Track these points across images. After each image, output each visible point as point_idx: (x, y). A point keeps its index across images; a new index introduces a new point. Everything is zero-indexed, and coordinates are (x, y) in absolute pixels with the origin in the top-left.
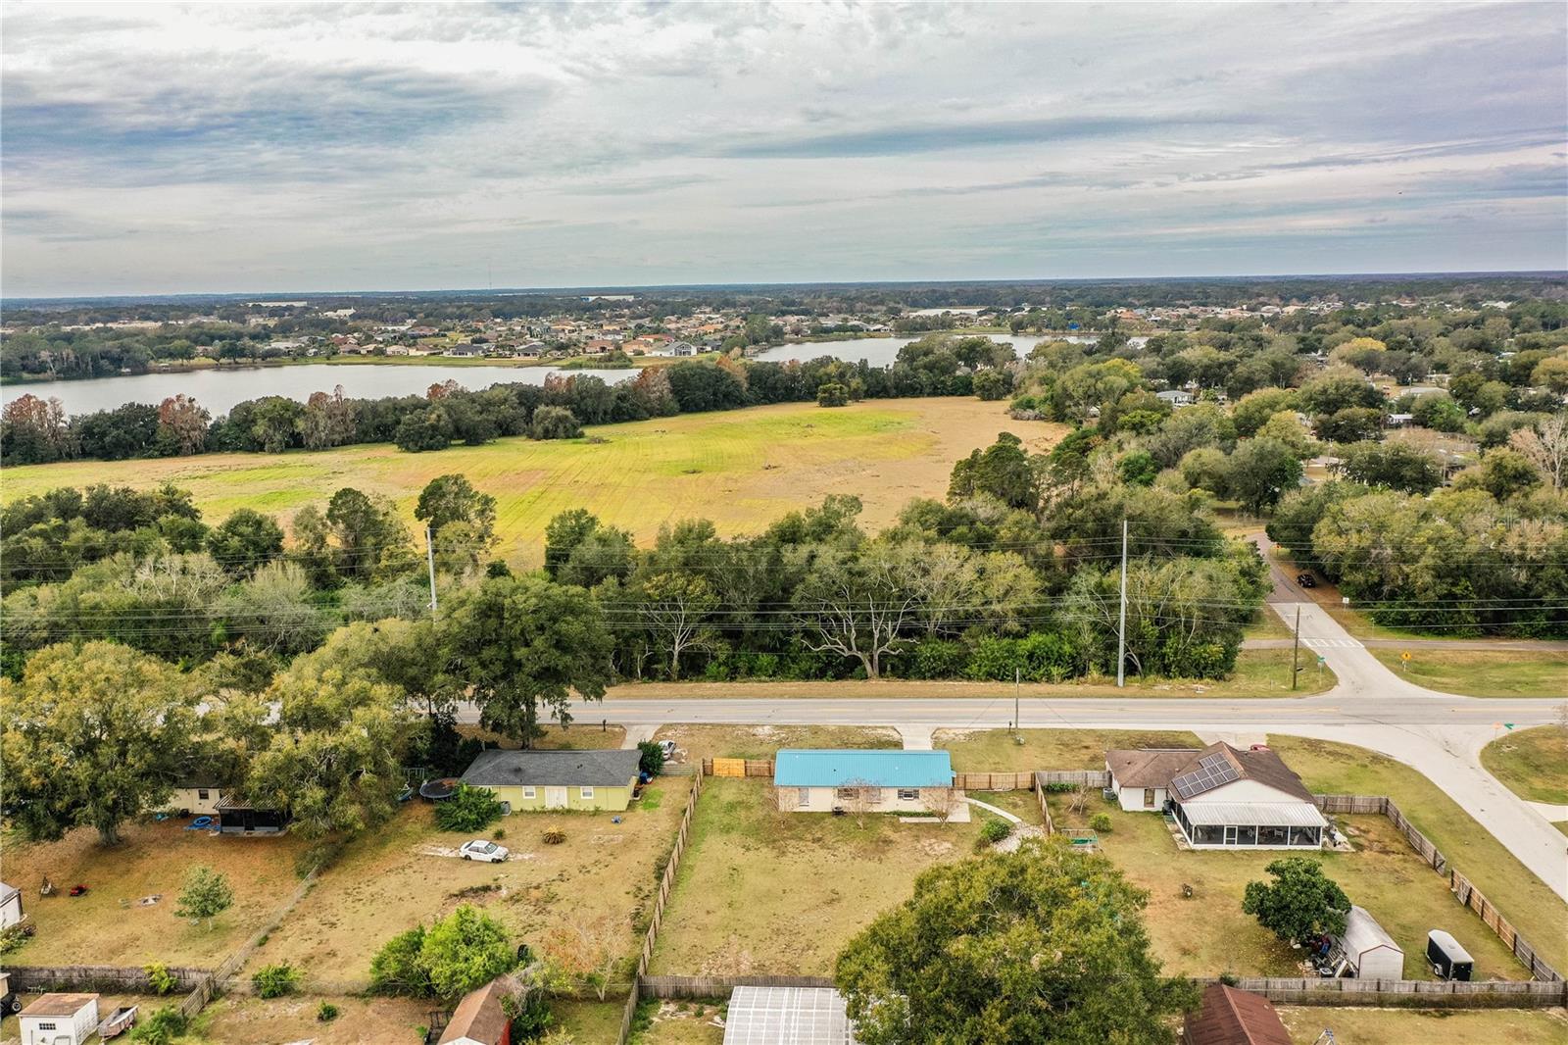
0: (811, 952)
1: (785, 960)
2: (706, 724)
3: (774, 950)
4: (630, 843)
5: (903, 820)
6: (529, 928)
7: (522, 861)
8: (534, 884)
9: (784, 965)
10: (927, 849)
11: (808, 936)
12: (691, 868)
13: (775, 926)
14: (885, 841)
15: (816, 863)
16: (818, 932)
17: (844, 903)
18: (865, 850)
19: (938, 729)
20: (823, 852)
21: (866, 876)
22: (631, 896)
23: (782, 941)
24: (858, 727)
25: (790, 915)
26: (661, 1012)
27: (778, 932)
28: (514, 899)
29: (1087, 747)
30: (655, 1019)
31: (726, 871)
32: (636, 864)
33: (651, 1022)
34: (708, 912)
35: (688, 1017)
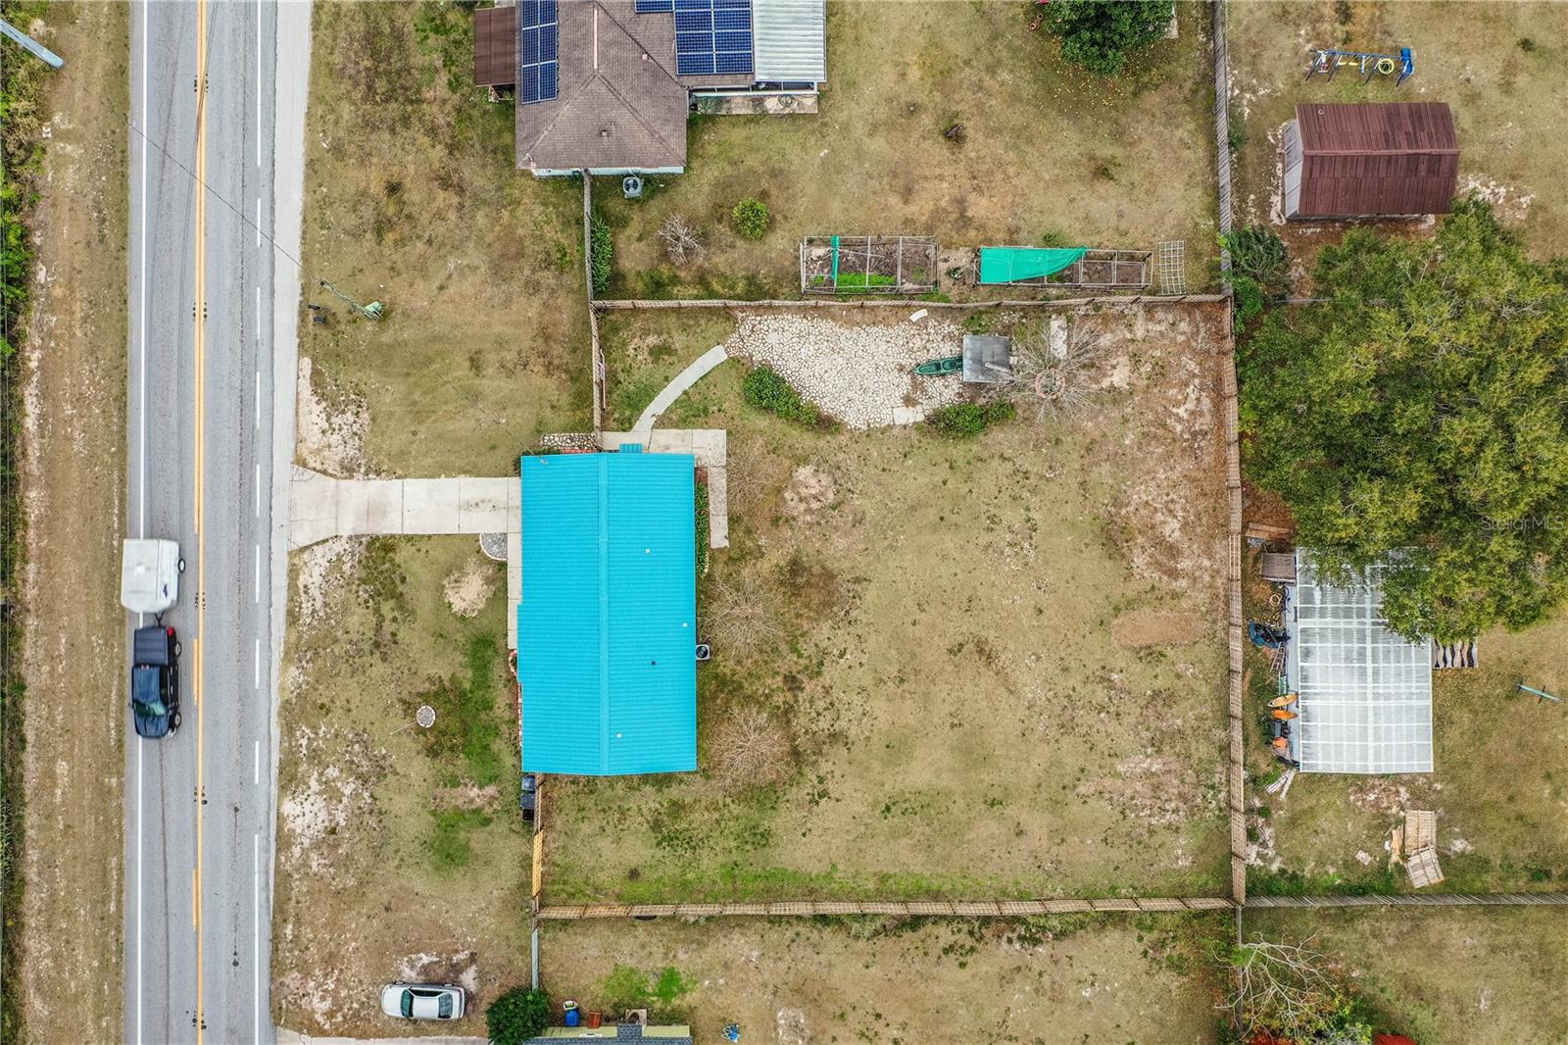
0: (1114, 676)
1: (1139, 710)
2: (276, 939)
3: (1112, 727)
4: (806, 993)
5: (718, 537)
9: (1150, 711)
10: (815, 505)
11: (1075, 680)
12: (884, 878)
13: (1053, 733)
14: (794, 573)
15: (868, 681)
16: (1065, 670)
17: (991, 635)
18: (827, 604)
19: (301, 461)
21: (909, 602)
25: (1022, 713)
26: (1260, 862)
27: (1066, 727)
29: (393, 188)
30: (1275, 868)
31: (896, 820)
33: (1283, 872)
34: (1020, 833)
35: (1268, 825)
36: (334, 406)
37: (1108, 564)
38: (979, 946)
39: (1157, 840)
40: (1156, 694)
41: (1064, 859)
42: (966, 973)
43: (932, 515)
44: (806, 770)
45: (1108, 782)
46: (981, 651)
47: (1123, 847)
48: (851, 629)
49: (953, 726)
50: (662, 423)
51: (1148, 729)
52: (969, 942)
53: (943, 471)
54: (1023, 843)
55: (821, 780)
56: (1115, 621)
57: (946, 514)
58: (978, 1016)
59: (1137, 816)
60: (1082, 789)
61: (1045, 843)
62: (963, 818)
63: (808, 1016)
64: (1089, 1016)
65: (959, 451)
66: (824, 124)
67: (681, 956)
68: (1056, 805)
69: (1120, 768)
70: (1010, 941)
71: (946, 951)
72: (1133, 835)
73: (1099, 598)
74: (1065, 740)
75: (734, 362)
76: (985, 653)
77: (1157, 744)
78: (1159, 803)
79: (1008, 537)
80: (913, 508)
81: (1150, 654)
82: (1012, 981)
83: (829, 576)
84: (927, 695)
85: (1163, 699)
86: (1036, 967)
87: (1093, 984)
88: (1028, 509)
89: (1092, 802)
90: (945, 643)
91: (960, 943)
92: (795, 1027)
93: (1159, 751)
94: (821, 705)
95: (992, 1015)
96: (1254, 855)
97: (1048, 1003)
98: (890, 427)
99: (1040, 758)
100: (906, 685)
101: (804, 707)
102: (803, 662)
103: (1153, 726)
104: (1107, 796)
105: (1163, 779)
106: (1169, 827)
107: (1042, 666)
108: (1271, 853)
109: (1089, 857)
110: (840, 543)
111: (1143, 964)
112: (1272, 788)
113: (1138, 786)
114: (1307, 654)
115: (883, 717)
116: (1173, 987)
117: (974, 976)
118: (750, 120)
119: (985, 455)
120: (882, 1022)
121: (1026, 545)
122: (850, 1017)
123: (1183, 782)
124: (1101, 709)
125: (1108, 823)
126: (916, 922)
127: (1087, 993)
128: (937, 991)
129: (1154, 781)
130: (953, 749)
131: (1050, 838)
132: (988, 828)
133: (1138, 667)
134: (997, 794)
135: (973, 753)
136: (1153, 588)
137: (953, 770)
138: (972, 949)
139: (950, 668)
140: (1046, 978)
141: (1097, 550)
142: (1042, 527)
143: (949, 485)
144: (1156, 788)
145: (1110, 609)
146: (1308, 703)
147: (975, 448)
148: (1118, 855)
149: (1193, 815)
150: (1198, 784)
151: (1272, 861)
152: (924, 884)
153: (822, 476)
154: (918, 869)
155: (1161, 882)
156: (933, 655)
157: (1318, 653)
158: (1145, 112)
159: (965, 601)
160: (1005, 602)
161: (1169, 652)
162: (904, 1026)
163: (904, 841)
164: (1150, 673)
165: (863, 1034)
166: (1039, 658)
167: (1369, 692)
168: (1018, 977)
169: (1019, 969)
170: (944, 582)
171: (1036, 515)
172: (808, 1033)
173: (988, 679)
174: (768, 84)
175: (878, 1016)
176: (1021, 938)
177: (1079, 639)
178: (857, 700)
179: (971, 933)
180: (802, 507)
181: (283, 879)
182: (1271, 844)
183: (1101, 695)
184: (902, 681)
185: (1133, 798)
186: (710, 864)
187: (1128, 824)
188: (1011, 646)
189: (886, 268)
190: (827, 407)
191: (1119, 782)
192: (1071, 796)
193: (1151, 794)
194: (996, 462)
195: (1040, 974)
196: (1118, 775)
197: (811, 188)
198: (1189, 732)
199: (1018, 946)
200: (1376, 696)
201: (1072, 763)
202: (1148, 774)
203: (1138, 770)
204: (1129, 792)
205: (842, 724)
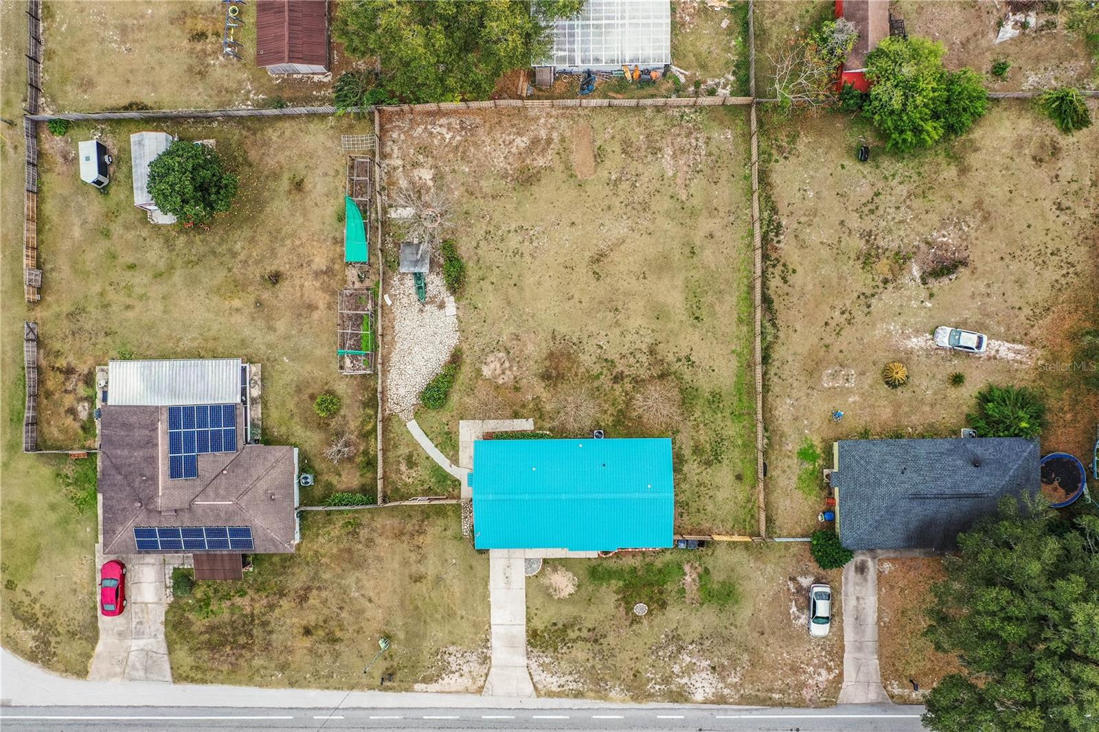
0: (613, 177)
1: (635, 162)
3: (645, 178)
4: (812, 370)
5: (527, 425)
6: (871, 207)
7: (917, 332)
8: (890, 286)
9: (635, 155)
10: (507, 364)
11: (616, 202)
12: (740, 321)
13: (648, 215)
14: (549, 378)
15: (617, 331)
16: (609, 208)
17: (587, 254)
18: (569, 356)
19: (480, 690)
20: (613, 354)
21: (567, 305)
22: (790, 267)
23: (640, 195)
24: (579, 695)
25: (636, 235)
26: (728, 87)
27: (645, 207)
28: (901, 259)
29: (307, 632)
30: (732, 78)
31: (704, 313)
32: (798, 328)
33: (734, 73)
34: (712, 236)
35: (705, 82)
36: (444, 669)
37: (543, 181)
38: (782, 261)
39: (715, 151)
40: (624, 151)
41: (728, 209)
42: (800, 270)
43: (513, 292)
44: (673, 369)
45: (679, 181)
46: (598, 260)
47: (720, 172)
48: (584, 342)
49: (645, 278)
50: (455, 461)
51: (646, 157)
52: (779, 267)
53: (485, 285)
54: (718, 234)
55: (679, 360)
56: (579, 177)
57: (512, 282)
58: (826, 262)
59: (700, 163)
60: (684, 198)
61: (717, 221)
62: (702, 271)
63: (826, 368)
64: (825, 193)
65: (472, 274)
66: (268, 359)
67: (790, 448)
68: (693, 214)
69: (670, 174)
70: (779, 242)
71: (786, 282)
72: (712, 165)
73: (565, 186)
74: (653, 208)
75: (417, 415)
76: (599, 258)
77: (656, 151)
78: (692, 150)
79: (527, 243)
80: (509, 303)
81: (599, 156)
82: (803, 240)
83: (551, 355)
84: (625, 294)
85: (627, 147)
86: (795, 225)
87: (805, 190)
88: (509, 231)
89: (692, 191)
90: (593, 282)
91: (780, 273)
92: (834, 376)
93: (660, 150)
94: (632, 361)
95: (825, 253)
96: (724, 91)
97: (817, 218)
98: (458, 318)
99: (664, 224)
100: (619, 307)
101: (633, 371)
102: (605, 372)
103: (644, 153)
104: (688, 182)
105: (677, 147)
106: (707, 143)
107: (607, 222)
108: (723, 80)
109: (726, 193)
110: (530, 348)
111: (792, 159)
112: (683, 80)
113: (681, 162)
114: (597, 60)
115: (639, 322)
116: (806, 141)
117: (801, 264)
118: (265, 406)
119: (475, 258)
120: (830, 321)
121: (532, 232)
122: (827, 341)
123: (679, 135)
124: (634, 186)
125: (704, 182)
126: (767, 300)
127: (811, 194)
128: (810, 287)
129: (678, 152)
130: (659, 278)
131: (714, 217)
132: (708, 255)
133: (608, 163)
134: (687, 250)
135: (662, 265)
136: (558, 153)
137: (673, 277)
138: (784, 265)
139: (609, 280)
140: (803, 220)
141: (535, 188)
142: (520, 223)
143: (494, 281)
144: (683, 151)
145: (571, 180)
146: (627, 59)
147: (471, 264)
148: (724, 175)
149: (699, 128)
150: (680, 125)
151: (727, 80)
152: (744, 295)
153: (489, 360)
154: (734, 299)
155: (742, 148)
156: (600, 290)
157: (596, 53)
158: (261, 160)
159: (566, 270)
160: (567, 245)
161: (598, 143)
162: (833, 308)
163: (717, 308)
164: (611, 155)
165: (838, 333)
166: (602, 225)
167: (620, 22)
168: (801, 237)
169: (796, 236)
170: (555, 284)
171: (513, 226)
172: (837, 368)
173: (616, 256)
174: (242, 395)
175: (826, 324)
176: (777, 235)
177: (590, 199)
178: (629, 337)
179: (774, 266)
180: (508, 372)
181: (745, 700)
182: (717, 80)
183: (625, 186)
184: (616, 310)
185: (689, 166)
186: (732, 430)
187: (704, 168)
188: (595, 242)
189: (358, 320)
190: (445, 357)
191: (679, 174)
192: (688, 204)
193: (686, 155)
194: (480, 251)
195: (799, 223)
196: (675, 175)
197: (308, 367)
198: (648, 131)
199: (782, 237)
200: (623, 18)
201: (667, 204)
202: (674, 156)
203: (672, 162)
204: (685, 168)
205: (644, 347)
